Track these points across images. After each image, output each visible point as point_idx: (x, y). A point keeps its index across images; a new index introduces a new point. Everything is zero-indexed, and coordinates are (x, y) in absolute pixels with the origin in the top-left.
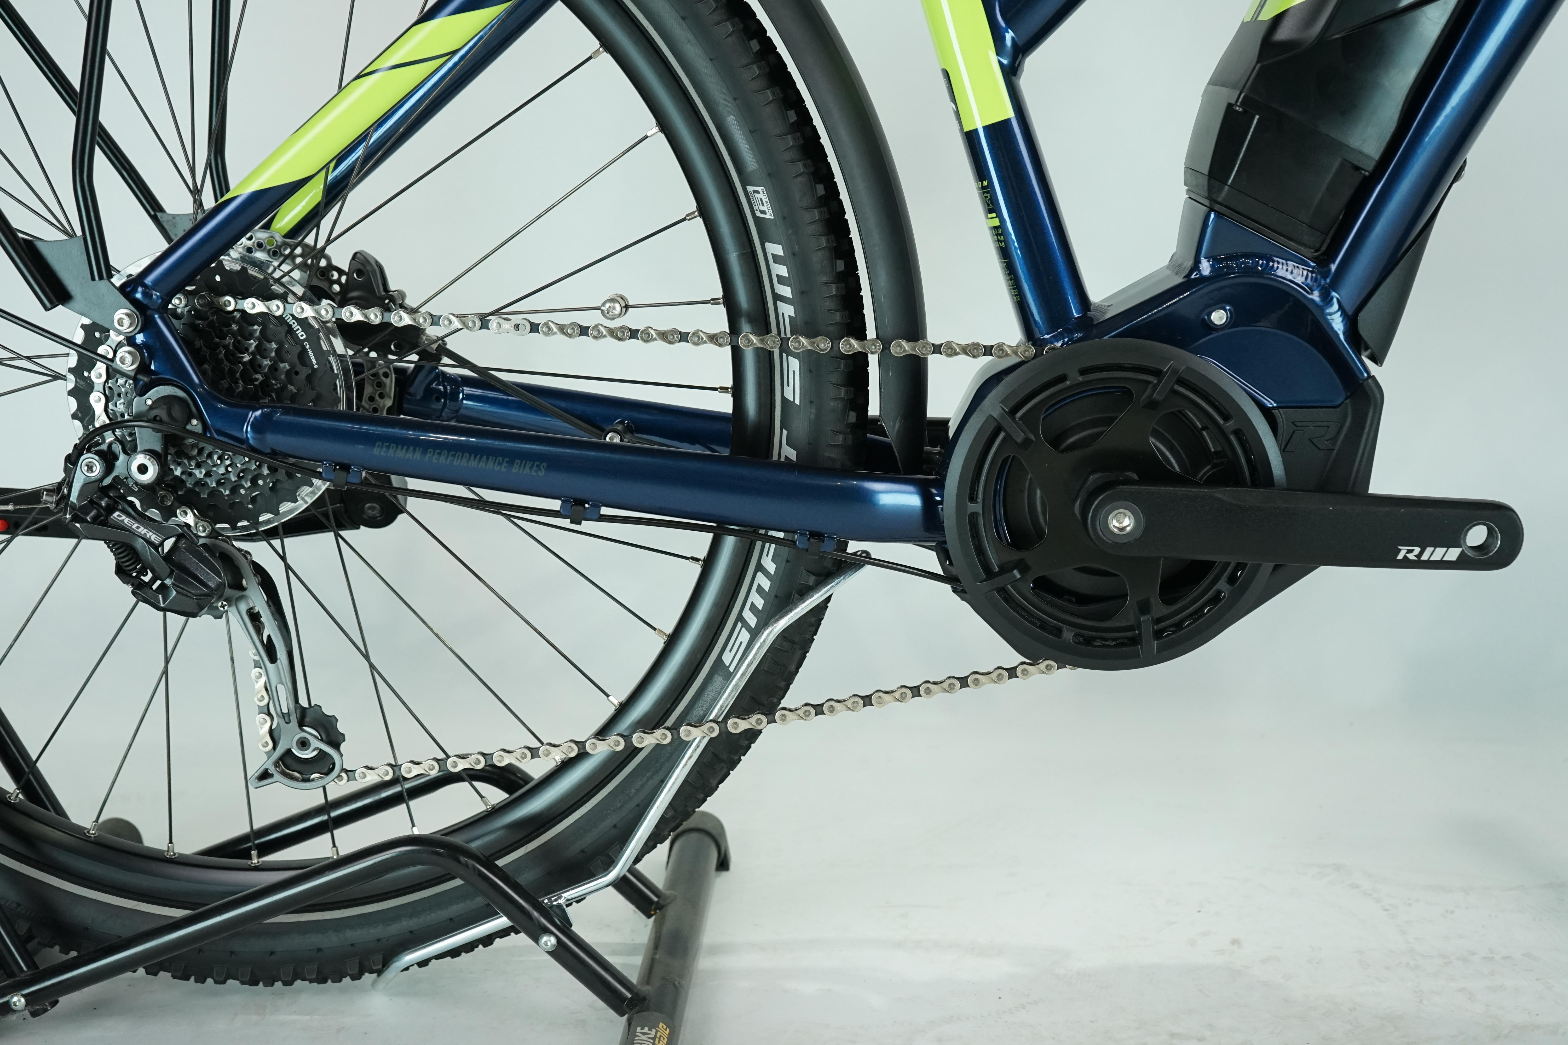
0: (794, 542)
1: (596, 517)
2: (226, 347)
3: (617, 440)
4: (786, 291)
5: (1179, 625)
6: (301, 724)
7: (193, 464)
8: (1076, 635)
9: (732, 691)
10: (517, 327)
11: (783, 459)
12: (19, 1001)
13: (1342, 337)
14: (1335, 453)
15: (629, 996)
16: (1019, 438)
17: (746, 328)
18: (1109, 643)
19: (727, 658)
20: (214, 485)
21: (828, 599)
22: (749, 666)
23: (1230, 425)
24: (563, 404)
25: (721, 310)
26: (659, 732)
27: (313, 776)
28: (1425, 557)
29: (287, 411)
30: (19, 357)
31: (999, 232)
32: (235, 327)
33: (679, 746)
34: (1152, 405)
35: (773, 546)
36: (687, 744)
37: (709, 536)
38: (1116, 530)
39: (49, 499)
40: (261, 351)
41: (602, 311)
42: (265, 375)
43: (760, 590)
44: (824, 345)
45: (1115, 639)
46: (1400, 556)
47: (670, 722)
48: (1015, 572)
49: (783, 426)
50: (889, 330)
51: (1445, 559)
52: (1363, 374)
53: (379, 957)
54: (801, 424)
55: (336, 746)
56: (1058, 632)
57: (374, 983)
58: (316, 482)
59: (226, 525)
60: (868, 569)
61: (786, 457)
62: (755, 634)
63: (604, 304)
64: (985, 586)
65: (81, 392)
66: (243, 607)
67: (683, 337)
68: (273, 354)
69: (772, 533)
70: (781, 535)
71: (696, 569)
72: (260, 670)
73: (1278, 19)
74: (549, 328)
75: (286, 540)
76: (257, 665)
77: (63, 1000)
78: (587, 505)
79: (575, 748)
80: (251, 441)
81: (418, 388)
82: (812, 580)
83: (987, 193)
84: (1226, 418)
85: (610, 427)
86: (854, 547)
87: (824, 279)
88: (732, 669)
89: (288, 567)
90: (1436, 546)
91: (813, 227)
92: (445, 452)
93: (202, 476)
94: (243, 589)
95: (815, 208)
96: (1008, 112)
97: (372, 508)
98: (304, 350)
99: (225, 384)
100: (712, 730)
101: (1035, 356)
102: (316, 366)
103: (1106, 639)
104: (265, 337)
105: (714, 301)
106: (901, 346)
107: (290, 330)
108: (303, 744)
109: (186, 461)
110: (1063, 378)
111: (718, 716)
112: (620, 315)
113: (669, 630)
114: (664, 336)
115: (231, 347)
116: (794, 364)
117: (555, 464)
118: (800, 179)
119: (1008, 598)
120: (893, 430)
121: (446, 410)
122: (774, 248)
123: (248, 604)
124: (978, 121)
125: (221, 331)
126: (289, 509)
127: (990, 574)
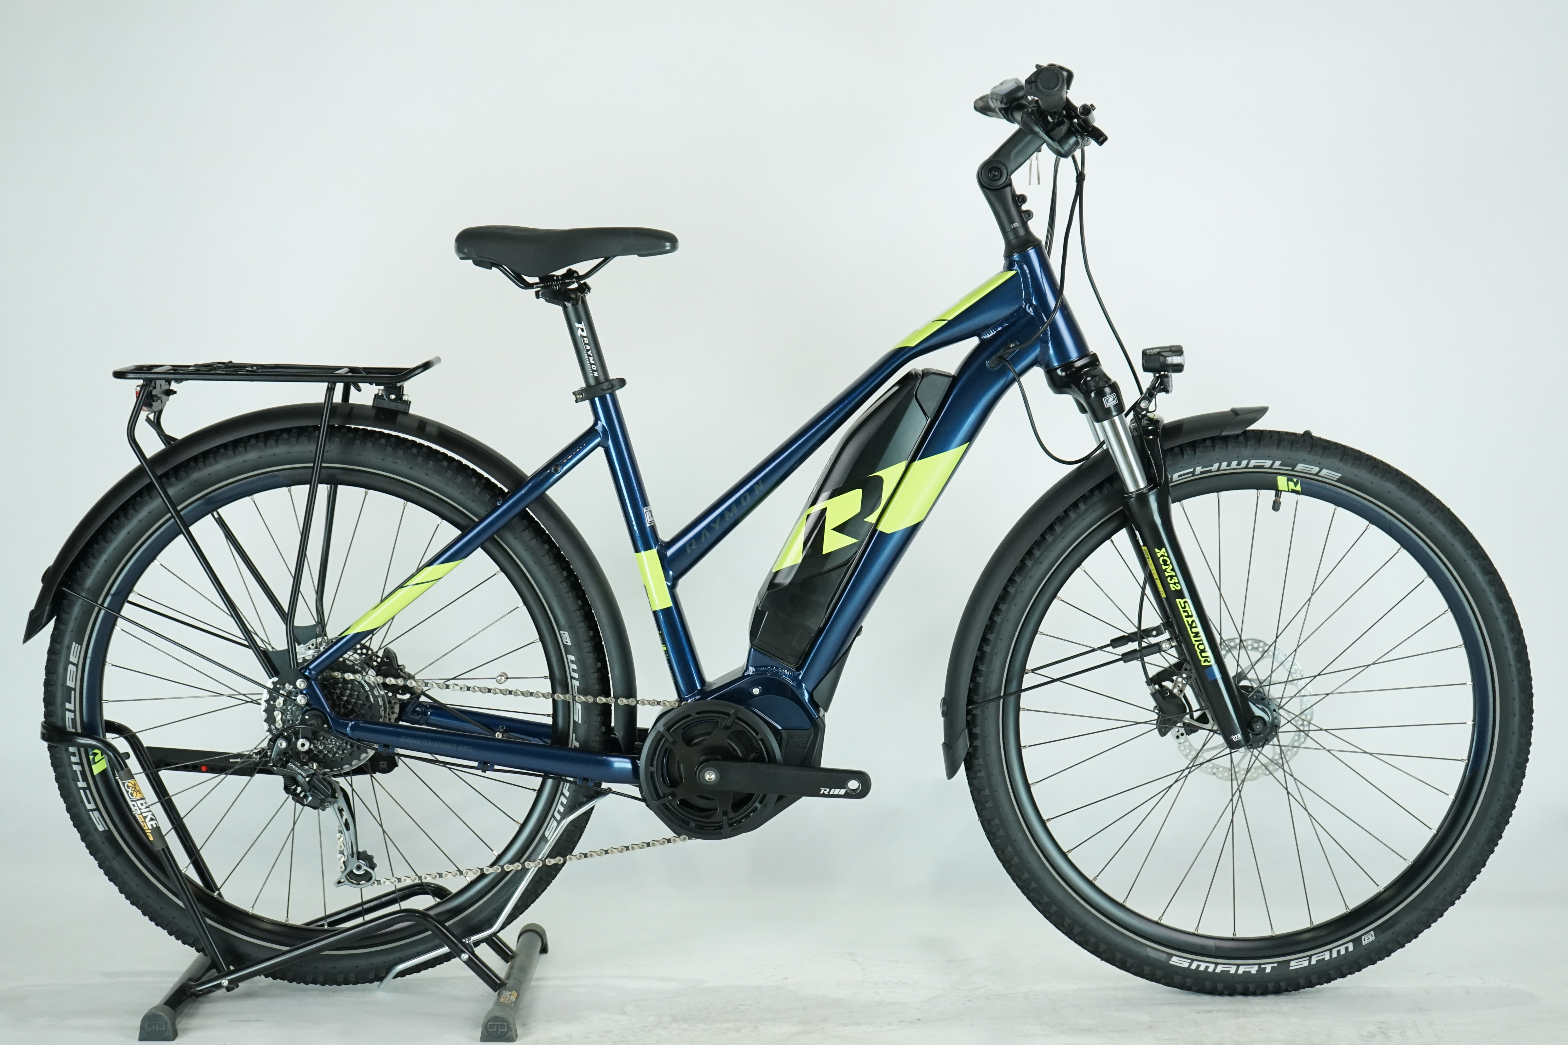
0: (576, 782)
1: (492, 770)
2: (337, 693)
3: (500, 736)
4: (576, 675)
5: (740, 821)
6: (358, 859)
7: (319, 743)
8: (696, 825)
9: (548, 847)
10: (461, 688)
11: (573, 747)
12: (225, 982)
13: (807, 701)
14: (807, 749)
15: (499, 982)
16: (671, 740)
17: (559, 689)
18: (711, 828)
19: (547, 834)
20: (326, 752)
21: (592, 808)
22: (556, 836)
23: (758, 737)
24: (476, 718)
25: (548, 681)
26: (517, 864)
27: (361, 883)
28: (831, 793)
29: (365, 722)
30: (240, 694)
31: (667, 652)
32: (340, 685)
33: (525, 871)
34: (726, 728)
35: (568, 784)
36: (528, 870)
37: (541, 779)
38: (707, 779)
39: (256, 757)
40: (351, 695)
41: (497, 680)
42: (353, 705)
43: (562, 804)
44: (590, 699)
45: (713, 827)
46: (821, 793)
47: (522, 861)
48: (670, 796)
49: (573, 732)
50: (619, 693)
51: (839, 794)
52: (816, 716)
53: (384, 971)
54: (582, 731)
55: (373, 869)
56: (688, 824)
57: (379, 986)
58: (369, 750)
59: (329, 770)
60: (611, 795)
61: (575, 746)
62: (559, 822)
63: (497, 677)
64: (657, 803)
65: (270, 711)
66: (336, 806)
67: (532, 694)
68: (356, 697)
69: (568, 778)
70: (571, 779)
71: (535, 794)
72: (341, 834)
73: (777, 573)
74: (475, 689)
75: (353, 777)
76: (340, 832)
77: (240, 984)
78: (489, 765)
79: (479, 871)
80: (349, 735)
81: (409, 708)
82: (585, 800)
83: (661, 635)
84: (757, 734)
85: (497, 730)
86: (605, 785)
87: (592, 671)
88: (549, 839)
89: (353, 790)
90: (835, 788)
91: (587, 649)
92: (430, 741)
93: (322, 748)
94: (336, 798)
95: (588, 641)
96: (669, 604)
97: (383, 764)
98: (368, 695)
99: (337, 709)
100: (539, 863)
101: (678, 706)
102: (373, 702)
103: (709, 827)
104: (352, 689)
105: (546, 677)
106: (622, 701)
107: (363, 687)
108: (359, 868)
109: (316, 742)
110: (689, 716)
111: (542, 858)
112: (504, 682)
113: (521, 821)
114: (523, 694)
115: (339, 694)
116: (579, 706)
117: (475, 746)
118: (582, 629)
119: (667, 808)
120: (619, 734)
121: (422, 720)
122: (572, 658)
123: (338, 804)
124: (659, 607)
125: (334, 687)
126: (356, 764)
127: (659, 797)
